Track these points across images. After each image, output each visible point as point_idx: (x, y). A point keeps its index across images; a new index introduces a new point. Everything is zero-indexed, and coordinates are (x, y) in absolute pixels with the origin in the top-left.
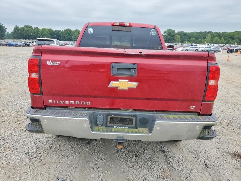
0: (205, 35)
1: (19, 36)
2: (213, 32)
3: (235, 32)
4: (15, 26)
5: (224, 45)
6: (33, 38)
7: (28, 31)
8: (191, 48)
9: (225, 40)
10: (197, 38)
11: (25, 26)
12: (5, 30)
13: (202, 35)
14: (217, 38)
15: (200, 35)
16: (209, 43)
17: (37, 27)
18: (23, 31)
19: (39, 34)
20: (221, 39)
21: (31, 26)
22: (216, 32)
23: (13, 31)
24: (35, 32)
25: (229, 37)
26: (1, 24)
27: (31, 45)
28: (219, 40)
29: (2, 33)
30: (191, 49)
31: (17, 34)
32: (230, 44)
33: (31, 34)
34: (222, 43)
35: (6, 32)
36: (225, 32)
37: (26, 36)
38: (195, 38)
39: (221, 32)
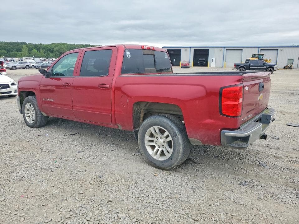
0: (18, 46)
2: (27, 44)
3: (52, 44)
5: (45, 58)
8: (19, 63)
9: (44, 53)
10: (8, 50)
13: (14, 46)
14: (35, 50)
15: (12, 46)
16: (27, 56)
20: (40, 52)
22: (31, 43)
25: (47, 49)
28: (38, 53)
30: (19, 65)
32: (51, 57)
34: (43, 57)
36: (41, 44)
38: (5, 50)
39: (37, 44)
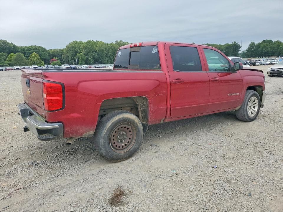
1: (253, 54)
4: (250, 43)
6: (270, 55)
7: (265, 47)
11: (264, 41)
12: (239, 49)
17: (278, 41)
18: (259, 47)
19: (280, 49)
21: (271, 40)
23: (248, 48)
24: (275, 47)
26: (236, 43)
27: (257, 64)
29: (236, 53)
31: (253, 51)
33: (269, 49)
35: (240, 50)
37: (262, 52)
